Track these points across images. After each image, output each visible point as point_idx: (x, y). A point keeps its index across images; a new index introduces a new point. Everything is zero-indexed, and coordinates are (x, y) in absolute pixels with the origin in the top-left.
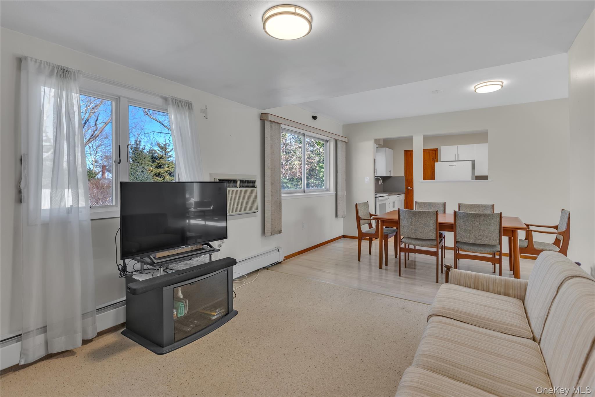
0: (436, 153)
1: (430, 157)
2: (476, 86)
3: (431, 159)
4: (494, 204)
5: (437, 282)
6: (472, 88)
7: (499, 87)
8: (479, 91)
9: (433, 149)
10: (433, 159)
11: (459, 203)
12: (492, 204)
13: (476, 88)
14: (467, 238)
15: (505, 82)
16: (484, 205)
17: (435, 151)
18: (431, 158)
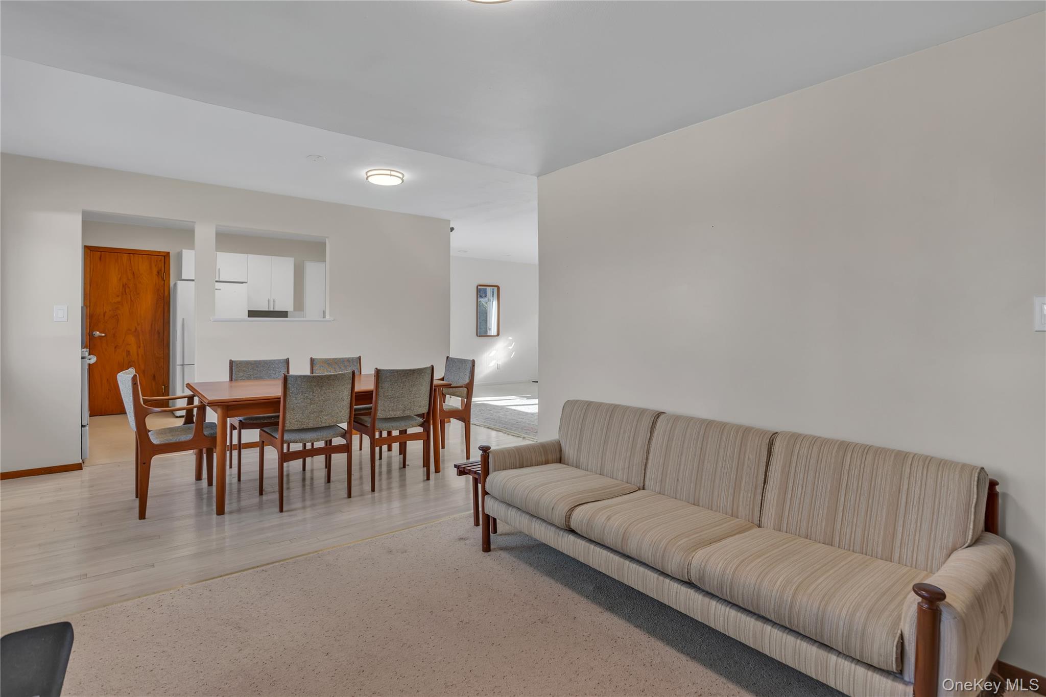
0: (167, 262)
1: (151, 268)
2: (370, 171)
3: (155, 272)
4: (360, 357)
5: (349, 496)
6: (362, 173)
7: (397, 182)
8: (372, 180)
9: (160, 252)
10: (158, 273)
11: (311, 358)
12: (358, 356)
13: (368, 175)
14: (393, 410)
15: (407, 176)
16: (346, 358)
17: (164, 256)
18: (155, 270)
